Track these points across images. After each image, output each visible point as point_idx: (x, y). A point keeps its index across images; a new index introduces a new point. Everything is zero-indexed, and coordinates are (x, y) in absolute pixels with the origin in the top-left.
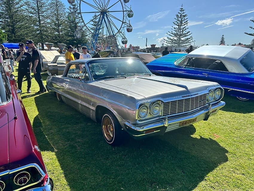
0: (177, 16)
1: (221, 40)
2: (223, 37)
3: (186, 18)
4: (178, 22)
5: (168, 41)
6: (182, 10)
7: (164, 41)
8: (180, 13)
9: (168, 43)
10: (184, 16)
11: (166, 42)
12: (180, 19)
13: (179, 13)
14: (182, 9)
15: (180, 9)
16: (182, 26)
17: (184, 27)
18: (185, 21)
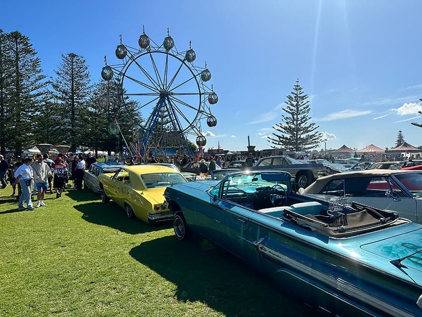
0: (290, 98)
1: (398, 139)
2: (400, 134)
3: (305, 101)
4: (292, 107)
5: (276, 141)
6: (298, 88)
7: (269, 140)
8: (296, 93)
9: (276, 144)
10: (303, 98)
11: (273, 142)
12: (295, 103)
13: (292, 93)
14: (297, 86)
15: (295, 87)
16: (300, 114)
17: (302, 116)
18: (305, 106)
